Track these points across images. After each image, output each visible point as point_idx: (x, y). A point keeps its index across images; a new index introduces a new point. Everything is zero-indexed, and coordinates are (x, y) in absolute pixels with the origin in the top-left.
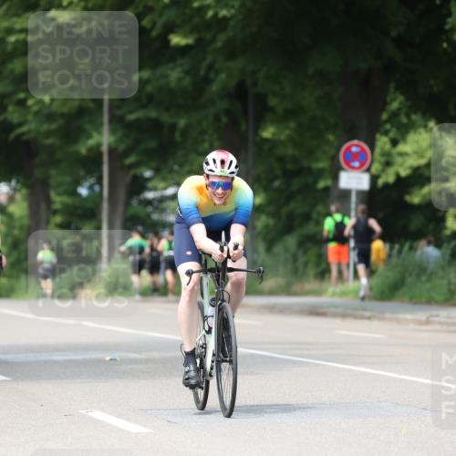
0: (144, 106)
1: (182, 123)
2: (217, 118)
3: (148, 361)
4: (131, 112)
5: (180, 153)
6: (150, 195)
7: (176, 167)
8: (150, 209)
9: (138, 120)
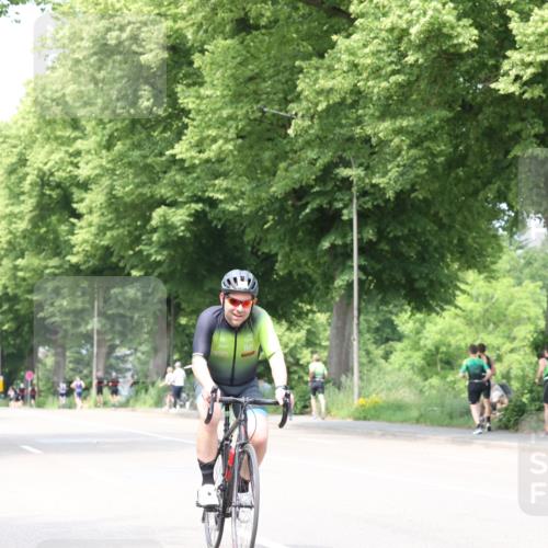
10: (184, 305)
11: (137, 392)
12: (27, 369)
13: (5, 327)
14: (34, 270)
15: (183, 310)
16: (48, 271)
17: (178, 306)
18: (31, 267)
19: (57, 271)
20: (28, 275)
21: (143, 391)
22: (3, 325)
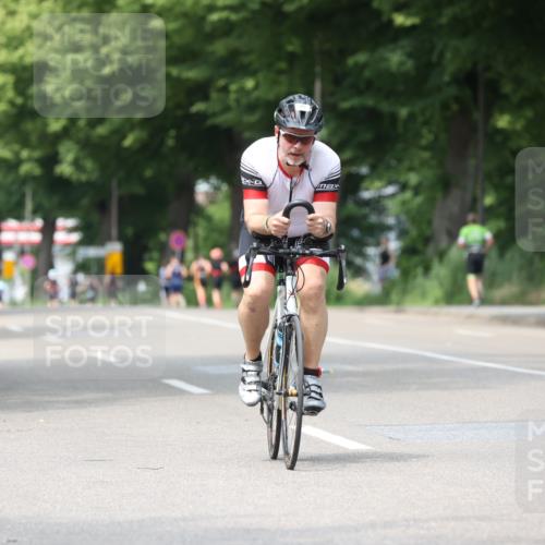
0: (360, 93)
1: (403, 112)
2: (445, 106)
3: (365, 374)
4: (345, 99)
5: (399, 146)
6: (366, 195)
7: (393, 162)
8: (366, 210)
9: (352, 109)
10: (507, 88)
11: (406, 274)
12: (173, 226)
13: (128, 142)
14: (185, 15)
15: (506, 97)
16: (215, 17)
17: (493, 88)
18: (178, 9)
19: (234, 17)
20: (173, 26)
21: (420, 270)
22: (124, 137)
